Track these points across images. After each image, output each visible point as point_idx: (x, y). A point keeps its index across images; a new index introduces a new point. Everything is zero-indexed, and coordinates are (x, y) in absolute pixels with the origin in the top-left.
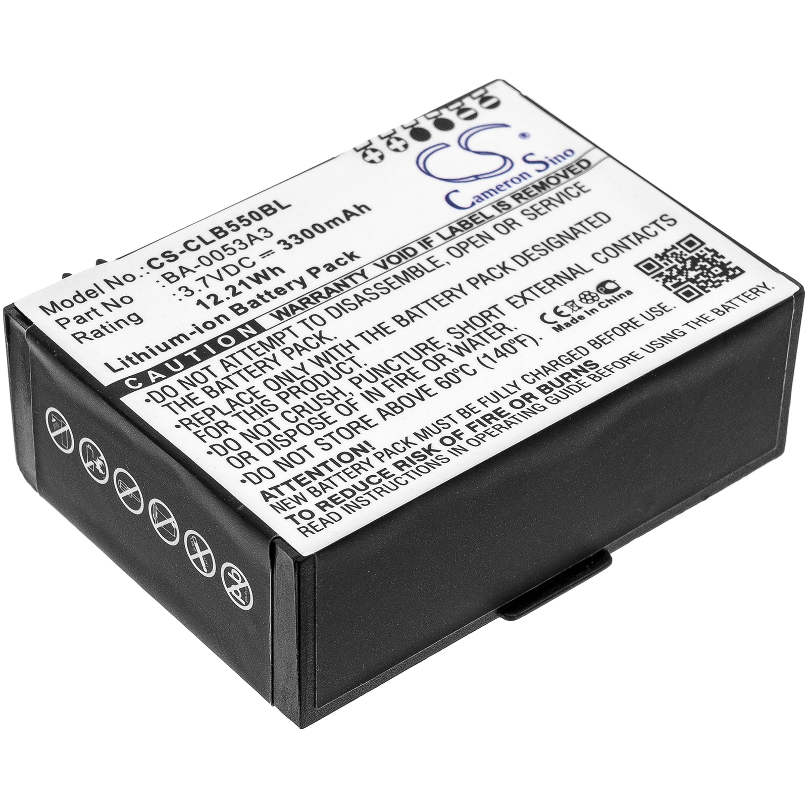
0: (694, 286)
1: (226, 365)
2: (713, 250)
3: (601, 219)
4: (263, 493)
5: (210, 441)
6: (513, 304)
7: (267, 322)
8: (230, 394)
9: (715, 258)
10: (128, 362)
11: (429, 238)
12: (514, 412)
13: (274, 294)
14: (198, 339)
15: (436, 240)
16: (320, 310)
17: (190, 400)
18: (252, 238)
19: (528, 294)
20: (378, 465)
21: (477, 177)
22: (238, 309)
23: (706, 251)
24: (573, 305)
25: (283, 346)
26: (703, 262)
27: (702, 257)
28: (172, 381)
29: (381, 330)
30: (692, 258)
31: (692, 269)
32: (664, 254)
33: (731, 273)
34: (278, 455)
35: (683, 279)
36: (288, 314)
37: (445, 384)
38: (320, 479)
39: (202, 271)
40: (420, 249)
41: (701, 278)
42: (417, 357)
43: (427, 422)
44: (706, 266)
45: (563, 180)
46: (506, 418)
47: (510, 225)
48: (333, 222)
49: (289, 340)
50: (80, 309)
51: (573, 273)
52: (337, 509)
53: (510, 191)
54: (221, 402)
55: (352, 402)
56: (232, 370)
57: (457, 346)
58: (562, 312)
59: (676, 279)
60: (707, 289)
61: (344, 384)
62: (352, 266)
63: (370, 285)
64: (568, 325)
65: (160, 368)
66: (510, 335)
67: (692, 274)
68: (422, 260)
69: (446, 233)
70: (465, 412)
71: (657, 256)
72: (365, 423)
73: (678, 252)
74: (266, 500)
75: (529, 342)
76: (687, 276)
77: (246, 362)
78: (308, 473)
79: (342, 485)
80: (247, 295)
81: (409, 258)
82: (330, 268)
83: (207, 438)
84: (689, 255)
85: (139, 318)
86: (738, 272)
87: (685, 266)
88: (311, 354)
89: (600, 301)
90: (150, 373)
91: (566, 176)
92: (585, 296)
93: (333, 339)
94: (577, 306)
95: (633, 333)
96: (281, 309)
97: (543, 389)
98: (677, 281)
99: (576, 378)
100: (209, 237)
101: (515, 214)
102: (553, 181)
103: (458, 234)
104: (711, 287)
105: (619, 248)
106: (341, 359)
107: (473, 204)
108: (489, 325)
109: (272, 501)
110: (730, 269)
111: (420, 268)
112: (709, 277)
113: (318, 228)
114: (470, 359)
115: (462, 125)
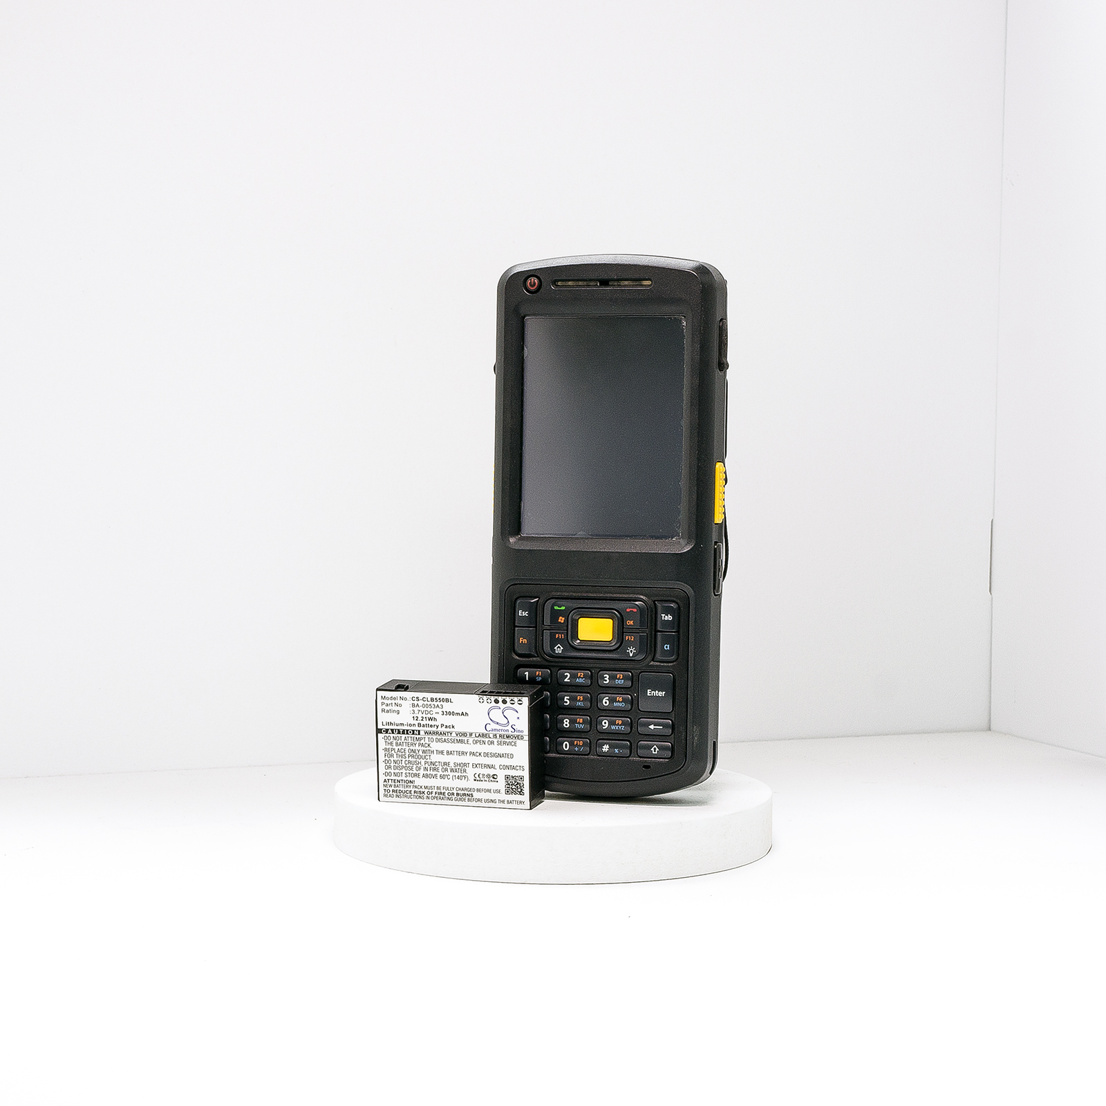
1: (405, 739)
2: (524, 784)
3: (512, 756)
6: (473, 766)
7: (422, 733)
8: (400, 747)
9: (522, 786)
10: (387, 724)
12: (447, 796)
13: (429, 726)
14: (406, 728)
15: (474, 735)
16: (434, 737)
17: (391, 743)
18: (438, 706)
19: (478, 765)
20: (411, 789)
22: (419, 725)
24: (484, 776)
25: (420, 742)
26: (519, 785)
28: (392, 735)
29: (442, 752)
33: (521, 793)
34: (397, 771)
35: (511, 787)
36: (428, 734)
37: (441, 777)
38: (398, 783)
39: (421, 708)
40: (468, 736)
42: (442, 765)
43: (429, 785)
44: (519, 787)
45: (514, 738)
46: (444, 796)
47: (492, 743)
48: (458, 714)
49: (422, 741)
50: (389, 702)
51: (492, 767)
52: (395, 794)
53: (501, 733)
54: (396, 748)
55: (420, 768)
58: (480, 776)
59: (509, 786)
60: (512, 793)
62: (452, 730)
63: (450, 738)
64: (478, 781)
66: (465, 774)
67: (514, 787)
68: (466, 739)
69: (477, 735)
70: (438, 788)
71: (512, 776)
72: (417, 775)
75: (466, 779)
77: (410, 741)
78: (398, 780)
79: (401, 788)
80: (424, 722)
81: (464, 736)
82: (446, 727)
83: (386, 757)
85: (399, 713)
86: (523, 794)
87: (515, 784)
88: (423, 748)
89: (490, 779)
90: (390, 730)
91: (516, 738)
92: (488, 776)
93: (431, 747)
95: (488, 793)
96: (427, 731)
97: (458, 794)
100: (429, 699)
101: (495, 740)
102: (512, 737)
103: (479, 737)
105: (507, 767)
106: (428, 754)
108: (463, 768)
109: (385, 783)
111: (464, 741)
112: (516, 791)
113: (453, 713)
114: (452, 774)
115: (508, 704)
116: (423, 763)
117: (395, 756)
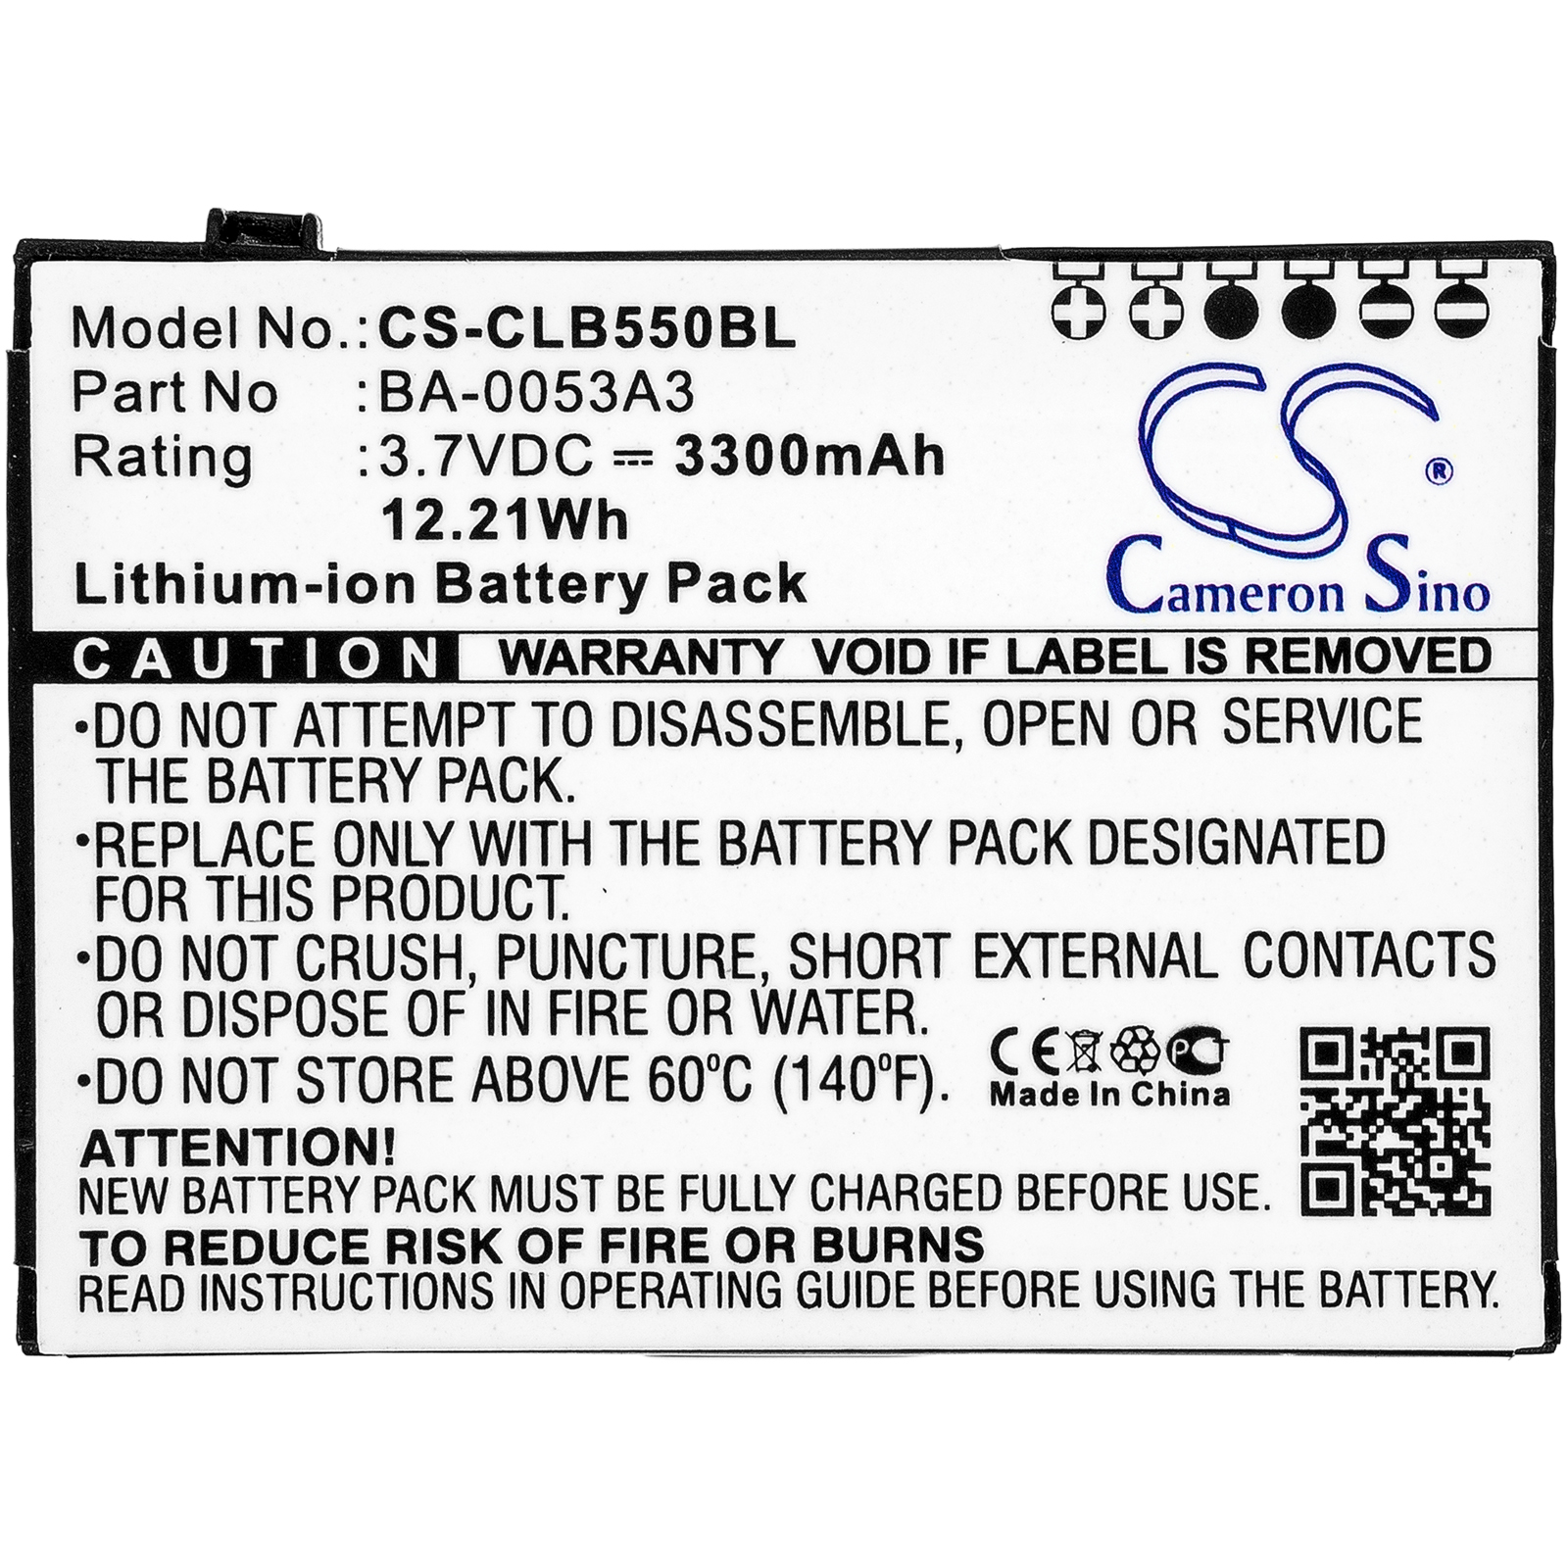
0: (1360, 1174)
1: (307, 725)
2: (1484, 1108)
3: (1362, 843)
4: (98, 1136)
5: (115, 921)
6: (980, 955)
7: (478, 658)
8: (251, 812)
9: (1471, 1130)
10: (129, 587)
11: (985, 642)
12: (720, 1262)
13: (553, 587)
14: (312, 615)
15: (993, 660)
16: (601, 696)
17: (164, 780)
18: (642, 388)
19: (1032, 953)
20: (362, 1213)
21: (1233, 529)
22: (452, 581)
23: (1469, 1099)
24: (1088, 1046)
25: (454, 751)
26: (1440, 1122)
27: (1449, 1106)
28: (169, 697)
29: (674, 840)
30: (1429, 1094)
31: (1399, 1127)
32: (1389, 1040)
33: (1462, 1195)
34: (213, 1048)
35: (1359, 1136)
36: (533, 667)
37: (662, 1087)
38: (232, 1168)
39: (470, 417)
40: (939, 664)
41: (1394, 1167)
42: (676, 967)
43: (540, 1165)
44: (1434, 1137)
45: (1395, 668)
46: (687, 1269)
47: (1177, 721)
48: (839, 456)
49: (480, 743)
50: (150, 365)
51: (1170, 956)
52: (192, 1275)
53: (1263, 620)
54: (217, 822)
55: (455, 1002)
56: (309, 746)
57: (774, 996)
58: (1050, 1051)
59: (1342, 1130)
60: (1373, 1204)
61: (480, 942)
62: (769, 614)
63: (756, 695)
64: (1029, 1097)
65: (176, 645)
66: (899, 1042)
67: (1388, 1140)
68: (913, 696)
69: (1030, 652)
70: (635, 1190)
71: (1370, 1036)
72: (431, 1080)
73: (1419, 1053)
74: (88, 1157)
75: (914, 1090)
76: (1373, 1137)
77: (351, 744)
78: (223, 1137)
79: (258, 1219)
80: (501, 555)
81: (897, 675)
82: (723, 588)
83: (113, 909)
84: (1433, 1082)
85: (246, 471)
86: (1477, 1203)
87: (1396, 1106)
88: (489, 811)
89: (1148, 1078)
90: (151, 645)
91: (1408, 665)
92: (1134, 1045)
93: (565, 798)
94: (1092, 1060)
95: (1129, 1218)
96: (533, 642)
97: (828, 1242)
98: (1343, 1137)
99: (909, 1258)
100: (558, 326)
101: (1209, 698)
102: (1373, 655)
103: (1052, 672)
104: (1388, 1205)
105: (1321, 953)
106: (533, 868)
107: (1156, 606)
108: (886, 982)
109: (97, 1170)
110: (1471, 1183)
111: (892, 721)
112: (1411, 1174)
113: (793, 454)
114: (768, 1049)
115: (1346, 339)
116: (481, 949)
117: (200, 894)
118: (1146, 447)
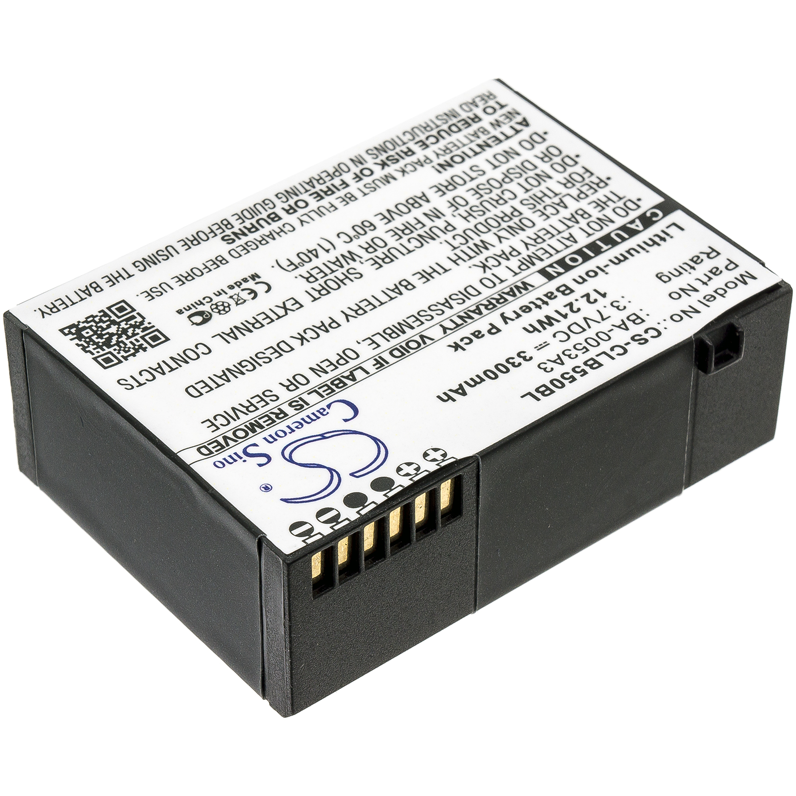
0: (113, 317)
1: (571, 238)
2: (86, 352)
3: (194, 391)
4: (527, 125)
5: (578, 169)
6: (297, 302)
7: (538, 280)
8: (565, 213)
9: (86, 345)
10: (663, 235)
11: (377, 369)
12: (305, 197)
13: (532, 306)
14: (600, 260)
15: (369, 366)
16: (486, 293)
17: (601, 205)
18: (559, 361)
19: (281, 312)
20: (429, 152)
21: (323, 437)
22: (566, 290)
23: (94, 352)
24: (238, 301)
25: (520, 257)
26: (99, 342)
27: (98, 347)
28: (620, 222)
29: (426, 276)
30: (109, 346)
31: (112, 335)
32: (137, 351)
33: (73, 330)
34: (516, 161)
35: (123, 325)
36: (517, 287)
37: (367, 224)
38: (480, 142)
39: (605, 326)
40: (386, 356)
41: (104, 325)
42: (392, 251)
43: (384, 190)
44: (97, 338)
45: (230, 435)
46: (313, 190)
47: (292, 384)
48: (476, 382)
49: (514, 263)
50: (718, 282)
51: (233, 334)
52: (464, 115)
53: (289, 422)
54: (573, 206)
55: (453, 208)
56: (566, 235)
57: (354, 260)
58: (249, 294)
59: (131, 324)
60: (102, 314)
61: (461, 225)
62: (455, 337)
63: (437, 319)
64: (245, 280)
65: (633, 233)
66: (302, 270)
67: (113, 329)
68: (385, 345)
69: (359, 374)
70: (349, 199)
71: (145, 350)
72: (441, 190)
73: (122, 353)
74: (525, 120)
75: (285, 264)
76: (118, 328)
77: (554, 242)
78: (489, 146)
79: (460, 136)
80: (558, 304)
81: (398, 347)
82: (478, 334)
83: (581, 171)
84: (111, 350)
85: (660, 278)
86: (66, 331)
87: (118, 338)
88: (492, 251)
89: (210, 304)
90: (641, 228)
91: (225, 438)
92: (224, 309)
93: (472, 267)
94: (233, 299)
95: (183, 270)
96: (524, 292)
97: (275, 218)
98: (129, 323)
99: (245, 227)
100: (602, 359)
101: (286, 395)
102: (241, 434)
103: (347, 374)
104: (97, 316)
105: (183, 359)
106: (464, 248)
107: (329, 406)
108: (322, 281)
109: (519, 119)
110: (73, 334)
111: (387, 336)
112: (96, 326)
113: (492, 374)
114: (342, 248)
115: (336, 502)
117: (559, 189)
118: (375, 439)
